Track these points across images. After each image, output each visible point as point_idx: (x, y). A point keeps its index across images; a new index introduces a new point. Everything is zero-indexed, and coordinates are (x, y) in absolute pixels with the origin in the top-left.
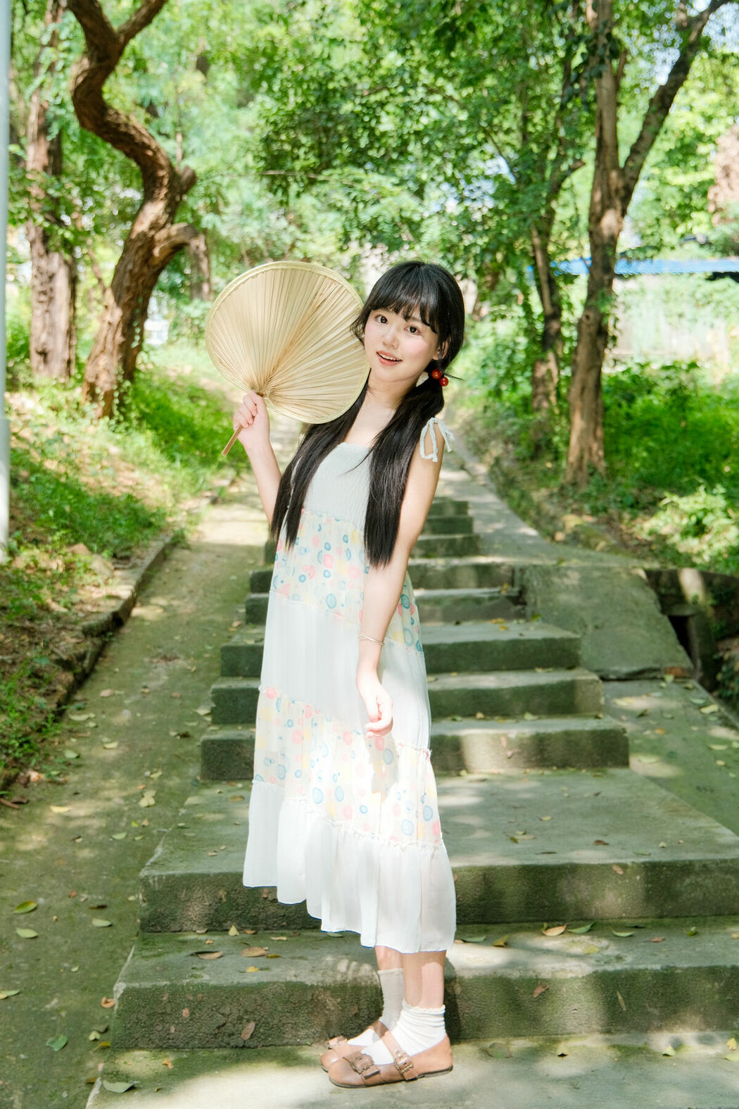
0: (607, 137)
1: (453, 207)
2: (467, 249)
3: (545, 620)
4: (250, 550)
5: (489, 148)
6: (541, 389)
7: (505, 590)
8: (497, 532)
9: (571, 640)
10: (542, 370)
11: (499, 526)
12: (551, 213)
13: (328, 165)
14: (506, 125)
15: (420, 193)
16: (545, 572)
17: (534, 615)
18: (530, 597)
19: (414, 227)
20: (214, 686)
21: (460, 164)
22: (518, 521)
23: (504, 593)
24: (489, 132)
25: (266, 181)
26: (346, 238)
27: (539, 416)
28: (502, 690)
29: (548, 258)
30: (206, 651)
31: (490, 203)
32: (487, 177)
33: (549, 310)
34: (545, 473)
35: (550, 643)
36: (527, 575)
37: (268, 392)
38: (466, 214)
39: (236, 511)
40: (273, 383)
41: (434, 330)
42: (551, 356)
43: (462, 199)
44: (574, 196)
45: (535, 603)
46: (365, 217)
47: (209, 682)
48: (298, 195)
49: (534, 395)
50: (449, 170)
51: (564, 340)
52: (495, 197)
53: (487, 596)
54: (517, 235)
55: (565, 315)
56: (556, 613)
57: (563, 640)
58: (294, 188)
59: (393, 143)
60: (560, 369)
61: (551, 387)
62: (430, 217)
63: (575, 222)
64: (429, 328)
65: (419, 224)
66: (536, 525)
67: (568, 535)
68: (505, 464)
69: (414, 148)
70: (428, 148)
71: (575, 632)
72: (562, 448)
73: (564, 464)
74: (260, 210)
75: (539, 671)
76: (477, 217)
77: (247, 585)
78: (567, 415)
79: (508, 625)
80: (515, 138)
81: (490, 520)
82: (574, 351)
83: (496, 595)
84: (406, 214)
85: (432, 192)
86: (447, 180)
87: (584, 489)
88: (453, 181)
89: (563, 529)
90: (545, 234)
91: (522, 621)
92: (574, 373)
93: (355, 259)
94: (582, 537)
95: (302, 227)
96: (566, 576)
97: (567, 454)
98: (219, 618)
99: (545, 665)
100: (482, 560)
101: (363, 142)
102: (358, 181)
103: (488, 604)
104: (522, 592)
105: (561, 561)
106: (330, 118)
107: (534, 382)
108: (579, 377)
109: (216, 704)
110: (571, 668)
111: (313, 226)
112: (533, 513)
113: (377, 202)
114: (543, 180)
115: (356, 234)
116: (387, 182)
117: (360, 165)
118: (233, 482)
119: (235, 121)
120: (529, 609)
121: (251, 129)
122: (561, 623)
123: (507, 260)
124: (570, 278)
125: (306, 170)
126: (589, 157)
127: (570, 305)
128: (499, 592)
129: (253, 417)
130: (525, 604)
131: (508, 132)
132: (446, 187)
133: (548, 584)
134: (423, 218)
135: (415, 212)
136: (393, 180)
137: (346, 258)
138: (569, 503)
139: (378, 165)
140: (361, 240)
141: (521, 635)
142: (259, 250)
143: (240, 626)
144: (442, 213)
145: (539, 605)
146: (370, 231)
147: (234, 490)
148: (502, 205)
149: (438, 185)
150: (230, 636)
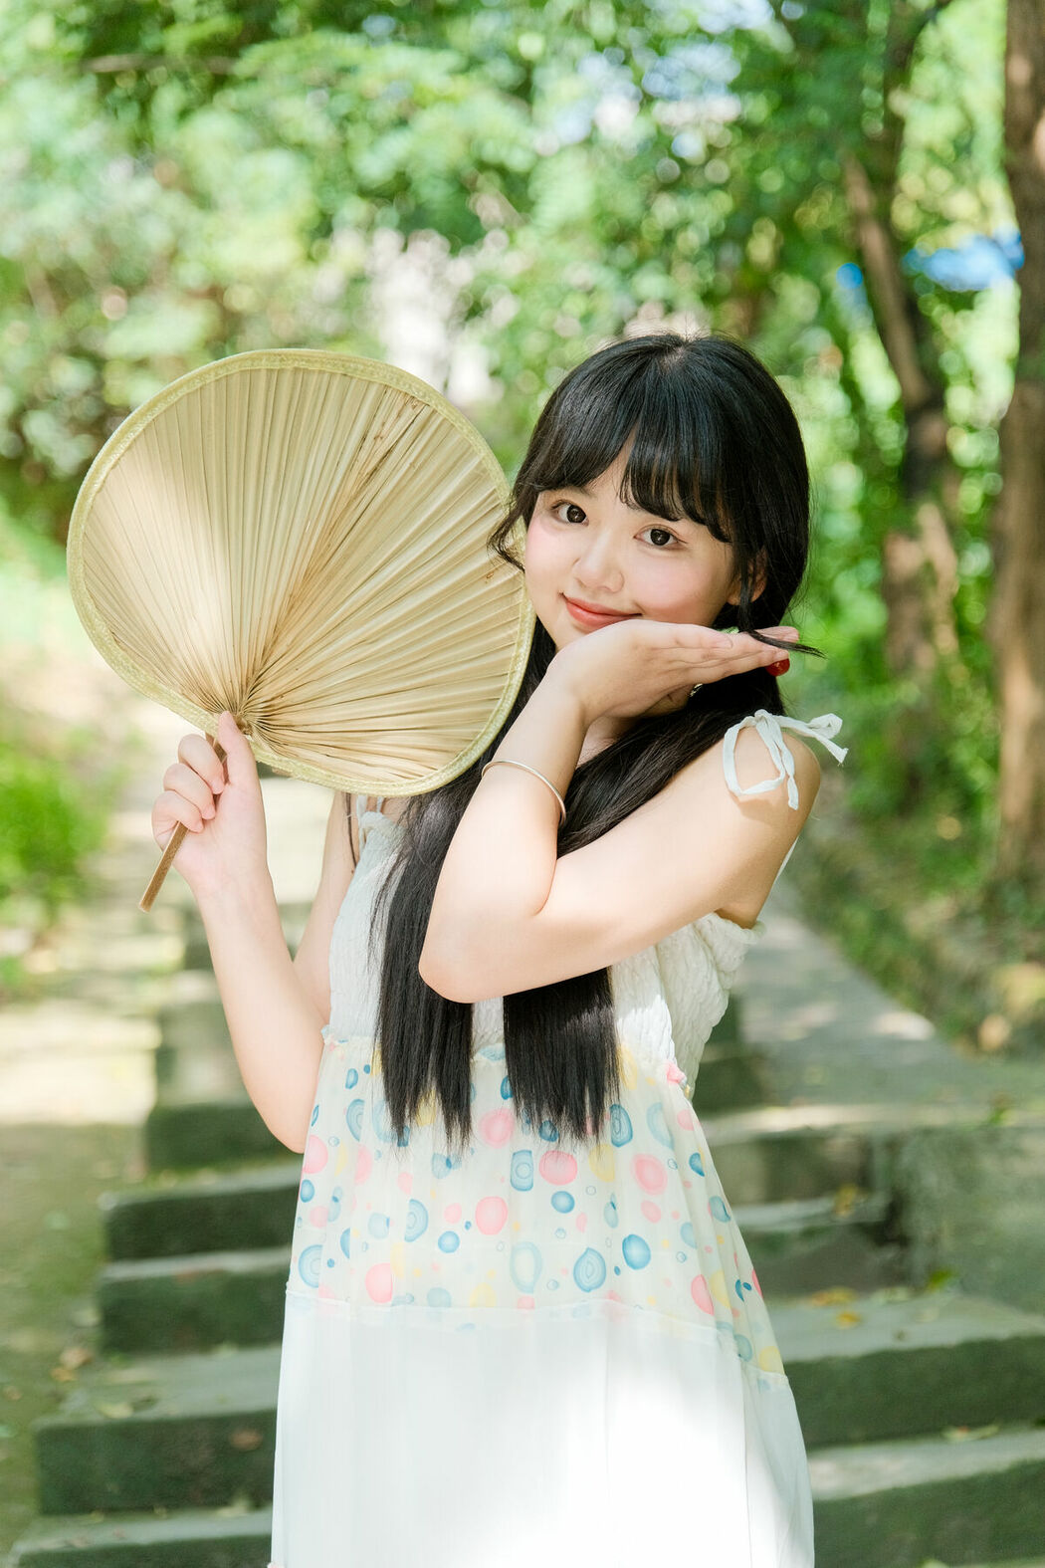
1: (621, 121)
2: (669, 236)
3: (967, 1288)
4: (101, 1135)
6: (910, 611)
7: (847, 1206)
8: (818, 1036)
10: (906, 557)
11: (818, 1014)
12: (895, 124)
13: (262, 32)
15: (523, 91)
16: (958, 1147)
17: (935, 1275)
18: (920, 1223)
19: (517, 188)
22: (869, 994)
23: (844, 1215)
25: (90, 84)
26: (323, 228)
27: (909, 692)
28: (854, 1501)
29: (900, 245)
31: (725, 108)
32: (710, 38)
33: (915, 387)
34: (942, 849)
35: (983, 1354)
36: (906, 1159)
37: (253, 719)
38: (661, 142)
39: (54, 1024)
40: (266, 692)
41: (717, 534)
42: (928, 516)
43: (646, 100)
44: (956, 73)
45: (934, 1241)
46: (376, 163)
48: (182, 116)
49: (891, 627)
50: (602, 22)
51: (961, 472)
52: (736, 87)
54: (805, 190)
55: (959, 400)
56: (995, 1265)
57: (1018, 1344)
58: (169, 98)
60: (959, 550)
61: (938, 603)
62: (562, 150)
63: (963, 146)
64: (704, 530)
65: (526, 176)
66: (926, 1004)
67: (1016, 1031)
68: (825, 832)
72: (980, 776)
73: (991, 819)
74: (80, 164)
75: (958, 1436)
76: (691, 146)
77: (97, 1241)
78: (991, 681)
81: (792, 1000)
82: (992, 501)
83: (822, 1223)
84: (491, 152)
85: (558, 87)
86: (599, 46)
89: (1002, 1009)
90: (884, 182)
91: (901, 1294)
92: (998, 563)
93: (358, 280)
95: (202, 200)
96: (1018, 1152)
97: (996, 794)
98: (24, 1341)
99: (975, 1417)
100: (777, 1120)
102: (345, 71)
103: (801, 1249)
104: (897, 1208)
105: (1000, 1106)
107: (890, 591)
108: (1014, 572)
112: (912, 969)
113: (402, 122)
114: (863, 34)
115: (351, 212)
116: (428, 68)
117: (352, 25)
118: (39, 941)
120: (919, 1257)
122: (1010, 1291)
123: (784, 261)
124: (963, 300)
127: (972, 380)
128: (833, 1211)
129: (216, 798)
130: (904, 1241)
132: (597, 68)
133: (968, 1181)
134: (539, 158)
135: (513, 143)
136: (448, 59)
137: (328, 279)
138: (1015, 931)
139: (402, 18)
140: (369, 227)
141: (900, 1336)
142: (80, 271)
143: (86, 1365)
144: (589, 142)
145: (948, 1243)
146: (392, 201)
147: (43, 963)
148: (758, 108)
149: (574, 65)
150: (58, 1398)
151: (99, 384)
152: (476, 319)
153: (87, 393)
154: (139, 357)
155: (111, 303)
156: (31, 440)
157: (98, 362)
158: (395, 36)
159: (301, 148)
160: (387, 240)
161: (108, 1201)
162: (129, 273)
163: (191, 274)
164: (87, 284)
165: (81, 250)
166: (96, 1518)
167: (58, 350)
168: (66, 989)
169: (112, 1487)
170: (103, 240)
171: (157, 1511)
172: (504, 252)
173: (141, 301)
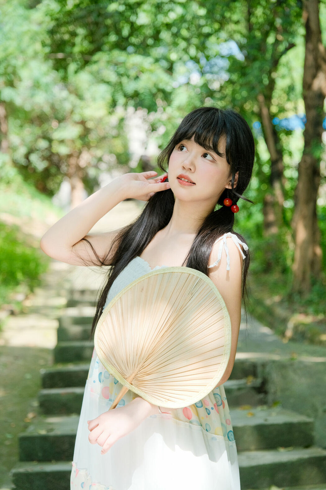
0: (313, 25)
1: (196, 79)
3: (284, 407)
4: (43, 350)
5: (223, 35)
6: (271, 217)
7: (250, 382)
9: (306, 424)
12: (272, 83)
13: (98, 49)
14: (235, 17)
15: (170, 70)
16: (282, 366)
17: (275, 403)
18: (271, 388)
19: (167, 96)
20: (14, 471)
21: (202, 47)
23: (249, 384)
24: (223, 22)
25: (51, 63)
26: (114, 104)
29: (272, 117)
30: (7, 439)
31: (225, 76)
32: (223, 57)
33: (275, 156)
35: (290, 426)
36: (268, 369)
38: (205, 86)
43: (202, 73)
44: (290, 69)
45: (275, 393)
46: (130, 87)
47: (11, 466)
48: (76, 72)
50: (193, 51)
52: (229, 71)
53: (235, 387)
54: (246, 100)
55: (286, 159)
56: (292, 400)
57: (300, 424)
58: (72, 67)
59: (149, 32)
62: (180, 86)
63: (291, 89)
65: (170, 94)
66: (271, 325)
69: (165, 35)
70: (176, 35)
71: (308, 416)
74: (47, 85)
75: (282, 450)
76: (215, 86)
77: (39, 382)
79: (253, 411)
80: (242, 27)
82: (294, 188)
83: (243, 386)
84: (161, 86)
85: (180, 69)
86: (192, 58)
87: (308, 296)
88: (196, 60)
90: (268, 98)
91: (265, 407)
92: (296, 205)
93: (122, 120)
94: (309, 335)
95: (80, 97)
96: (299, 369)
99: (286, 445)
101: (126, 32)
103: (237, 393)
104: (265, 382)
106: (99, 15)
108: (299, 208)
109: (17, 485)
110: (307, 446)
111: (87, 95)
112: (268, 316)
115: (121, 100)
116: (146, 62)
117: (124, 49)
119: (27, 18)
120: (270, 397)
121: (40, 24)
122: (296, 409)
124: (289, 132)
125: (82, 53)
126: (300, 41)
127: (290, 154)
128: (246, 383)
130: (266, 393)
131: (237, 22)
132: (191, 65)
133: (285, 378)
134: (174, 89)
135: (167, 84)
136: (150, 60)
137: (114, 120)
138: (296, 306)
139: (138, 48)
140: (126, 105)
141: (266, 420)
142: (46, 115)
143: (34, 417)
144: (188, 84)
145: (279, 394)
146: (133, 99)
147: (28, 303)
148: (235, 77)
149: (185, 63)
150: (26, 427)
151: (50, 146)
152: (154, 132)
153: (46, 149)
154: (61, 140)
155: (54, 124)
156: (31, 161)
157: (50, 140)
158: (136, 52)
159: (108, 83)
160: (131, 109)
161: (43, 371)
162: (60, 116)
163: (77, 117)
164: (48, 118)
165: (47, 109)
166: (35, 463)
167: (39, 137)
168: (36, 311)
169: (40, 454)
170: (53, 107)
171: (52, 462)
172: (162, 113)
173: (62, 124)
